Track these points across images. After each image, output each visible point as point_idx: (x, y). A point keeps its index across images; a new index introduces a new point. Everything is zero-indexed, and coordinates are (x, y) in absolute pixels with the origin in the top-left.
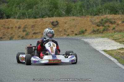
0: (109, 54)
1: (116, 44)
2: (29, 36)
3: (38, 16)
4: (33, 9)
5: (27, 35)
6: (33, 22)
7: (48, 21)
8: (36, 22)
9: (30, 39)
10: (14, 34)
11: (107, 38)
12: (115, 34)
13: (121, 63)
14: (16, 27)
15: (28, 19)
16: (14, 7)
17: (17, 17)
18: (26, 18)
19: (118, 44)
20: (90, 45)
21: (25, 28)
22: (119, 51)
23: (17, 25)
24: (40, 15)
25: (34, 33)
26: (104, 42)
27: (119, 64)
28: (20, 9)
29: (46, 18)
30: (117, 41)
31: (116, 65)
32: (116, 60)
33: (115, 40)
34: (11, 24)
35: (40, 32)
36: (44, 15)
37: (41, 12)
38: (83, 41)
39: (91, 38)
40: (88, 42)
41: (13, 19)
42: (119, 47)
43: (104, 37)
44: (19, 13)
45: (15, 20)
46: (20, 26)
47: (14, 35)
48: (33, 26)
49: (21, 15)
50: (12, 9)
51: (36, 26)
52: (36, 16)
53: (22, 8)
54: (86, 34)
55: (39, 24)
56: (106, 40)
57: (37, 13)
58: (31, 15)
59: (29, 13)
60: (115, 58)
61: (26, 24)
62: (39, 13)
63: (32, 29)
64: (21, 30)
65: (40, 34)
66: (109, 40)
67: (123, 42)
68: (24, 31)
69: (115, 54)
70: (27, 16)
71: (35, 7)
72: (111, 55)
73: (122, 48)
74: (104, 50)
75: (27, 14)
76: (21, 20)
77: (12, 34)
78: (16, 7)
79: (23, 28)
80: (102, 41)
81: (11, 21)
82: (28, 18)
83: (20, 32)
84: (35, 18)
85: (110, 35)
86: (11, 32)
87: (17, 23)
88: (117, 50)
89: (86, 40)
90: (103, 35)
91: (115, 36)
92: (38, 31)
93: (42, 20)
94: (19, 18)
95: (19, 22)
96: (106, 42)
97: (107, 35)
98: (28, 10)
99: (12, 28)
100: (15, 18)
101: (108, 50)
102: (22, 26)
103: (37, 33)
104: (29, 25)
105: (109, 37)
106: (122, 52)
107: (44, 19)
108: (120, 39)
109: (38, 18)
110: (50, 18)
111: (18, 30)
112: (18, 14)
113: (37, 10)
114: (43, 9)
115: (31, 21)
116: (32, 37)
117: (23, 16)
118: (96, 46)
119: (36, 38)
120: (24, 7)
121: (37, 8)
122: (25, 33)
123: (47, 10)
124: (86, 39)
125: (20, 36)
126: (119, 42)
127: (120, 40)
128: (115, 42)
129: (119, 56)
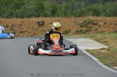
1: (97, 44)
3: (25, 16)
4: (20, 9)
6: (21, 22)
7: (34, 21)
8: (23, 22)
9: (17, 37)
12: (97, 35)
13: (102, 62)
14: (4, 26)
15: (15, 19)
16: (2, 6)
17: (5, 17)
18: (14, 18)
19: (100, 44)
21: (12, 26)
22: (100, 51)
23: (5, 24)
24: (27, 15)
25: (21, 32)
26: (87, 42)
27: (100, 63)
28: (8, 9)
29: (32, 17)
30: (99, 41)
31: (97, 64)
33: (97, 40)
35: (26, 31)
36: (31, 15)
37: (28, 12)
38: (67, 40)
39: (74, 38)
40: (72, 41)
41: (1, 18)
42: (100, 48)
43: (86, 38)
44: (7, 12)
45: (3, 19)
46: (8, 25)
48: (20, 25)
49: (9, 14)
51: (23, 25)
53: (10, 8)
54: (70, 34)
55: (26, 23)
56: (88, 40)
57: (25, 13)
58: (19, 15)
59: (17, 13)
60: (97, 58)
61: (13, 23)
62: (26, 13)
63: (19, 28)
64: (9, 28)
65: (26, 33)
66: (91, 41)
67: (104, 42)
68: (11, 30)
69: (97, 54)
70: (15, 16)
71: (22, 7)
72: (92, 54)
73: (104, 48)
74: (87, 50)
75: (14, 13)
76: (9, 20)
78: (4, 7)
79: (11, 27)
80: (84, 41)
82: (15, 17)
83: (8, 30)
84: (23, 17)
85: (92, 36)
87: (5, 22)
88: (98, 50)
89: (69, 40)
90: (86, 35)
91: (97, 36)
92: (24, 30)
93: (29, 20)
94: (7, 17)
95: (7, 21)
96: (89, 42)
97: (90, 36)
98: (15, 10)
100: (3, 17)
101: (89, 49)
102: (10, 25)
103: (24, 32)
104: (16, 24)
105: (91, 37)
106: (103, 52)
108: (101, 39)
109: (25, 18)
110: (36, 18)
111: (6, 28)
112: (6, 14)
113: (24, 10)
114: (30, 9)
115: (18, 21)
116: (19, 35)
118: (79, 46)
119: (23, 36)
120: (12, 7)
121: (24, 8)
123: (33, 11)
124: (69, 38)
126: (100, 42)
127: (102, 41)
128: (97, 42)
129: (100, 55)
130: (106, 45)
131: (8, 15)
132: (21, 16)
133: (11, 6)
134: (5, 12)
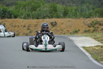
0: (86, 50)
1: (95, 42)
2: (32, 33)
3: (40, 17)
4: (36, 11)
5: (30, 32)
6: (36, 22)
7: (48, 22)
8: (38, 22)
10: (19, 31)
11: (89, 37)
12: (98, 34)
13: (93, 58)
14: (22, 26)
15: (32, 19)
16: (21, 9)
17: (23, 18)
18: (30, 18)
19: (97, 42)
20: (73, 42)
21: (29, 26)
22: (95, 48)
23: (23, 24)
24: (42, 16)
26: (86, 40)
27: (91, 59)
28: (25, 11)
29: (47, 19)
32: (90, 55)
34: (18, 23)
36: (45, 17)
37: (43, 14)
39: (76, 36)
41: (20, 19)
43: (87, 36)
44: (25, 14)
45: (21, 20)
46: (25, 25)
47: (20, 33)
48: (36, 26)
49: (27, 15)
50: (19, 11)
51: (38, 25)
52: (38, 17)
53: (27, 10)
54: (79, 33)
57: (40, 14)
58: (35, 16)
59: (33, 15)
60: (90, 54)
61: (30, 23)
62: (41, 15)
63: (35, 27)
64: (26, 28)
66: (90, 39)
67: (101, 40)
68: (28, 29)
69: (91, 50)
70: (31, 17)
71: (38, 10)
73: (99, 46)
74: (84, 47)
75: (31, 15)
76: (26, 20)
77: (18, 31)
78: (22, 9)
79: (27, 27)
80: (84, 39)
81: (17, 20)
83: (25, 30)
84: (38, 19)
85: (94, 35)
86: (18, 30)
87: (23, 22)
90: (88, 34)
93: (43, 20)
94: (25, 18)
95: (24, 22)
96: (88, 40)
98: (32, 12)
99: (18, 26)
100: (21, 18)
101: (86, 46)
102: (27, 25)
104: (32, 24)
107: (45, 20)
108: (100, 38)
109: (40, 19)
110: (50, 19)
111: (23, 28)
112: (24, 15)
113: (39, 12)
114: (44, 11)
115: (34, 21)
117: (28, 17)
118: (78, 43)
120: (29, 10)
121: (40, 10)
122: (29, 31)
123: (47, 12)
124: (72, 37)
125: (24, 33)
126: (98, 40)
127: (99, 39)
128: (95, 40)
129: (94, 52)
130: (101, 42)
131: (26, 17)
132: (37, 17)
133: (28, 8)
134: (23, 14)
